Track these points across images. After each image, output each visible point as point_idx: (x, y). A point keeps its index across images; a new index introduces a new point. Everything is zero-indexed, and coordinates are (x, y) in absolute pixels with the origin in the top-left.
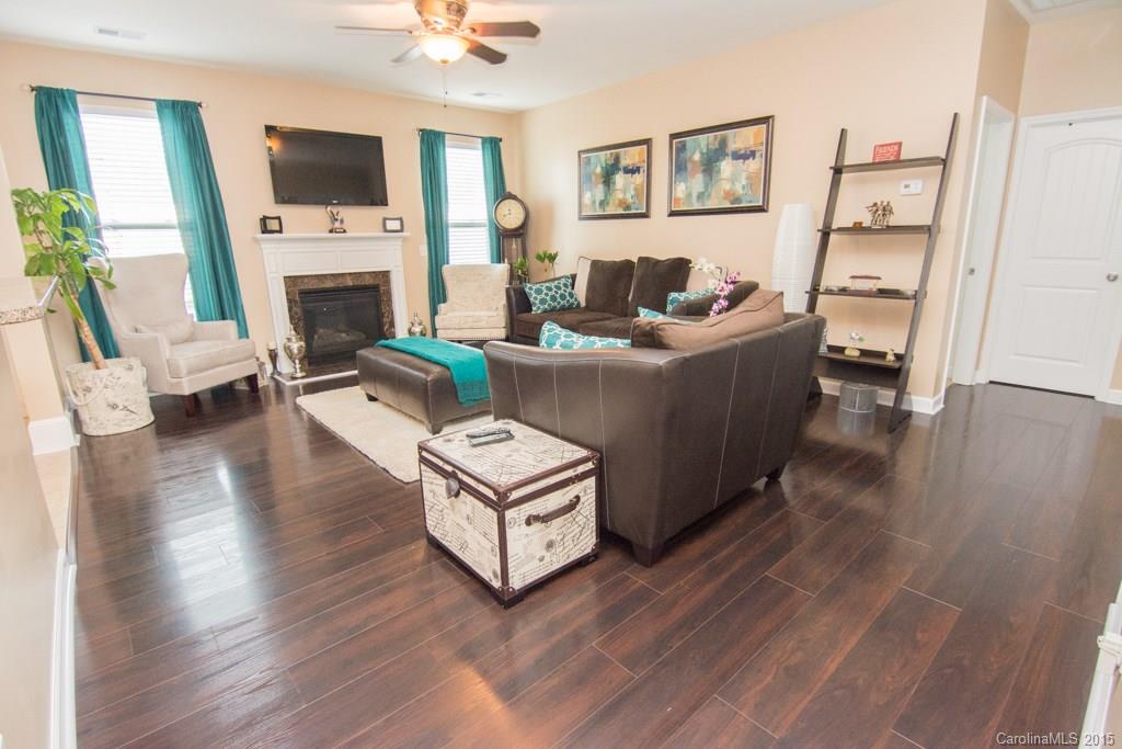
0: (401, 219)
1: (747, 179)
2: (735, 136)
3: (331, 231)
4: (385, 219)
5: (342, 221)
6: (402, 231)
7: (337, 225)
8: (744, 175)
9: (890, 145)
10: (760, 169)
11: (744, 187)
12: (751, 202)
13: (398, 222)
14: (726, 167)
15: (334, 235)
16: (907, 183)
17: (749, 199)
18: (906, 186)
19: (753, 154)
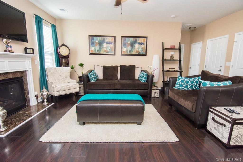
1: (142, 49)
2: (139, 39)
3: (5, 51)
4: (26, 48)
6: (33, 53)
8: (141, 48)
9: (173, 46)
10: (145, 47)
11: (141, 50)
12: (143, 53)
13: (32, 50)
14: (137, 46)
16: (172, 52)
17: (142, 53)
18: (172, 53)
19: (143, 44)
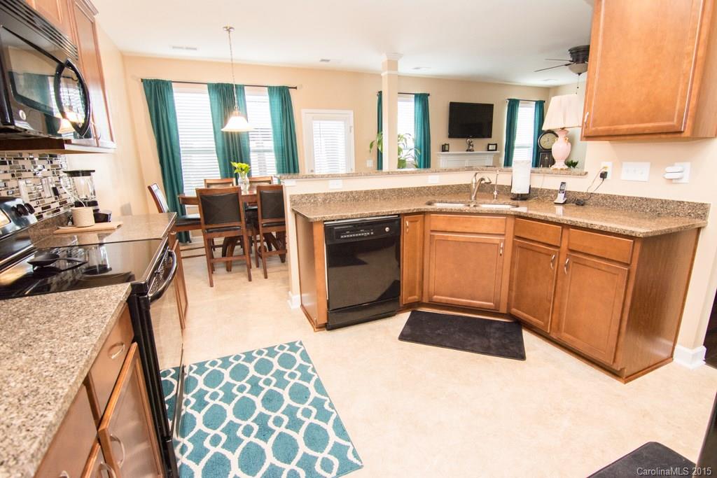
0: (496, 145)
3: (467, 151)
4: (489, 145)
5: (473, 146)
6: (496, 150)
7: (471, 148)
13: (495, 146)
15: (469, 152)
